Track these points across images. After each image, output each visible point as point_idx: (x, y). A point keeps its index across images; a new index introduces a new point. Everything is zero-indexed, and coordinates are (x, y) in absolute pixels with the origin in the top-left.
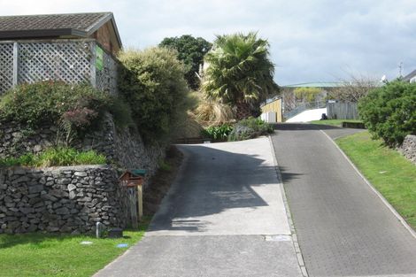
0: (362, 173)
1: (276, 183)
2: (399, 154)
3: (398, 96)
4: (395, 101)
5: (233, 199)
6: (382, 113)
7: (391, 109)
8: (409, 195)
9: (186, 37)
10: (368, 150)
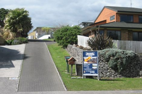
0: (52, 57)
1: (21, 60)
2: (65, 51)
3: (66, 31)
4: (65, 33)
5: (4, 65)
6: (60, 37)
7: (63, 35)
8: (64, 65)
9: (2, 9)
10: (57, 49)
